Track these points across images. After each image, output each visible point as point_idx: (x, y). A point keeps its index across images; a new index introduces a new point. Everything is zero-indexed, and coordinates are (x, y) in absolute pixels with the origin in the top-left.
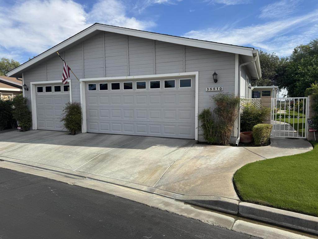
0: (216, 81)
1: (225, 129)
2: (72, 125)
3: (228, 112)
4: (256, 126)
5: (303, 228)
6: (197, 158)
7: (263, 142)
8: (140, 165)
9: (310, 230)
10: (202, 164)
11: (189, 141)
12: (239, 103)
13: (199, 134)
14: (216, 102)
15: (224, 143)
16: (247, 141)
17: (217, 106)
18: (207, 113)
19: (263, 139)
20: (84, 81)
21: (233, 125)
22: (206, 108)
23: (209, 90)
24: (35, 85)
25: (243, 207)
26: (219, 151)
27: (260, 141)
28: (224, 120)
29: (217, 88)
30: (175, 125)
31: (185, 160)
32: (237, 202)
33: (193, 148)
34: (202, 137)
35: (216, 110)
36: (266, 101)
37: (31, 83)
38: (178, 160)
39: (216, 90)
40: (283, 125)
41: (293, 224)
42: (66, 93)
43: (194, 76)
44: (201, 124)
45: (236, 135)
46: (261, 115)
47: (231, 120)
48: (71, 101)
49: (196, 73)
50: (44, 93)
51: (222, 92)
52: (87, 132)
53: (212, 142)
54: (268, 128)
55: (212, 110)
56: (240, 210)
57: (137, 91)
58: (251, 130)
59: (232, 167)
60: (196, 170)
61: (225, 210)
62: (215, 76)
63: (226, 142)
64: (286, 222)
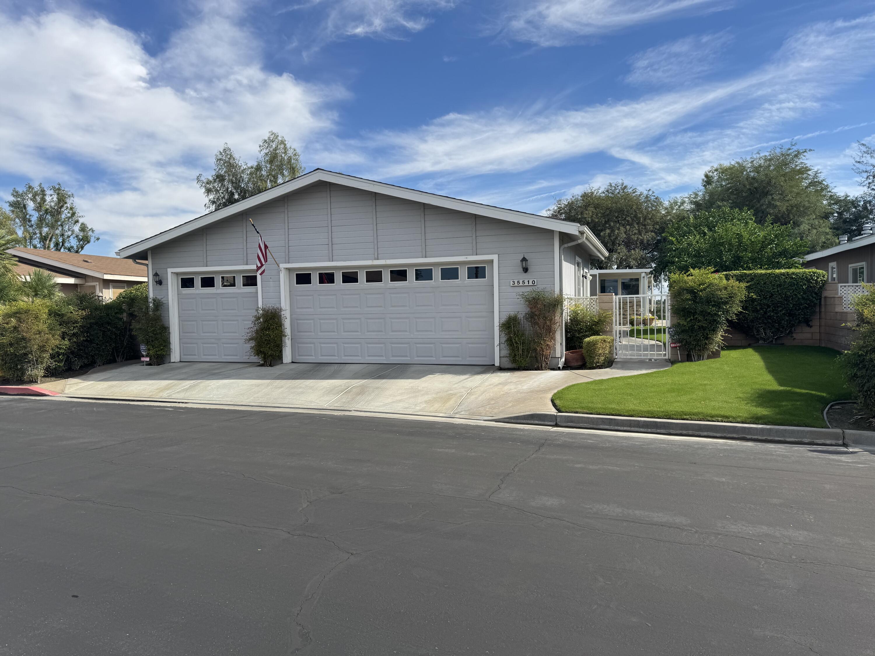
0: (526, 270)
1: (542, 344)
2: (269, 348)
3: (545, 318)
4: (587, 339)
5: (619, 428)
6: (504, 384)
7: (598, 363)
8: (423, 395)
9: (625, 428)
10: (511, 389)
11: (485, 367)
12: (562, 305)
13: (501, 356)
14: (527, 303)
15: (541, 367)
16: (575, 364)
17: (529, 309)
18: (514, 320)
19: (599, 359)
20: (287, 268)
21: (553, 338)
22: (512, 314)
23: (516, 284)
24: (177, 274)
25: (561, 416)
26: (533, 377)
27: (593, 361)
28: (539, 331)
29: (528, 281)
30: (460, 343)
31: (487, 386)
32: (555, 414)
33: (495, 374)
34: (504, 360)
35: (527, 315)
36: (605, 301)
37: (170, 271)
38: (476, 387)
39: (526, 284)
40: (654, 345)
41: (610, 426)
42: (250, 289)
43: (492, 261)
44: (504, 339)
45: (558, 355)
46: (597, 323)
47: (550, 331)
48: (260, 305)
49: (495, 258)
50: (198, 289)
51: (536, 287)
52: (292, 362)
53: (523, 366)
54: (605, 341)
55: (522, 317)
56: (558, 420)
57: (391, 285)
58: (581, 347)
59: (550, 389)
60: (504, 394)
61: (542, 423)
62: (524, 262)
63: (543, 365)
64: (604, 425)
